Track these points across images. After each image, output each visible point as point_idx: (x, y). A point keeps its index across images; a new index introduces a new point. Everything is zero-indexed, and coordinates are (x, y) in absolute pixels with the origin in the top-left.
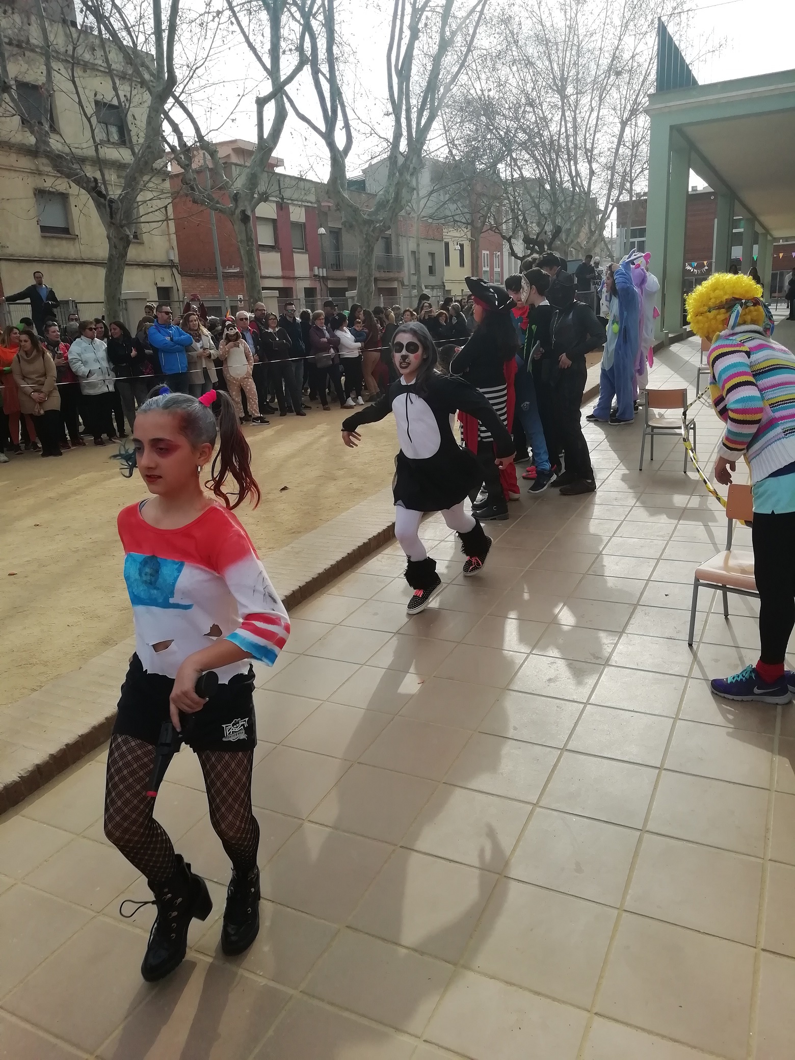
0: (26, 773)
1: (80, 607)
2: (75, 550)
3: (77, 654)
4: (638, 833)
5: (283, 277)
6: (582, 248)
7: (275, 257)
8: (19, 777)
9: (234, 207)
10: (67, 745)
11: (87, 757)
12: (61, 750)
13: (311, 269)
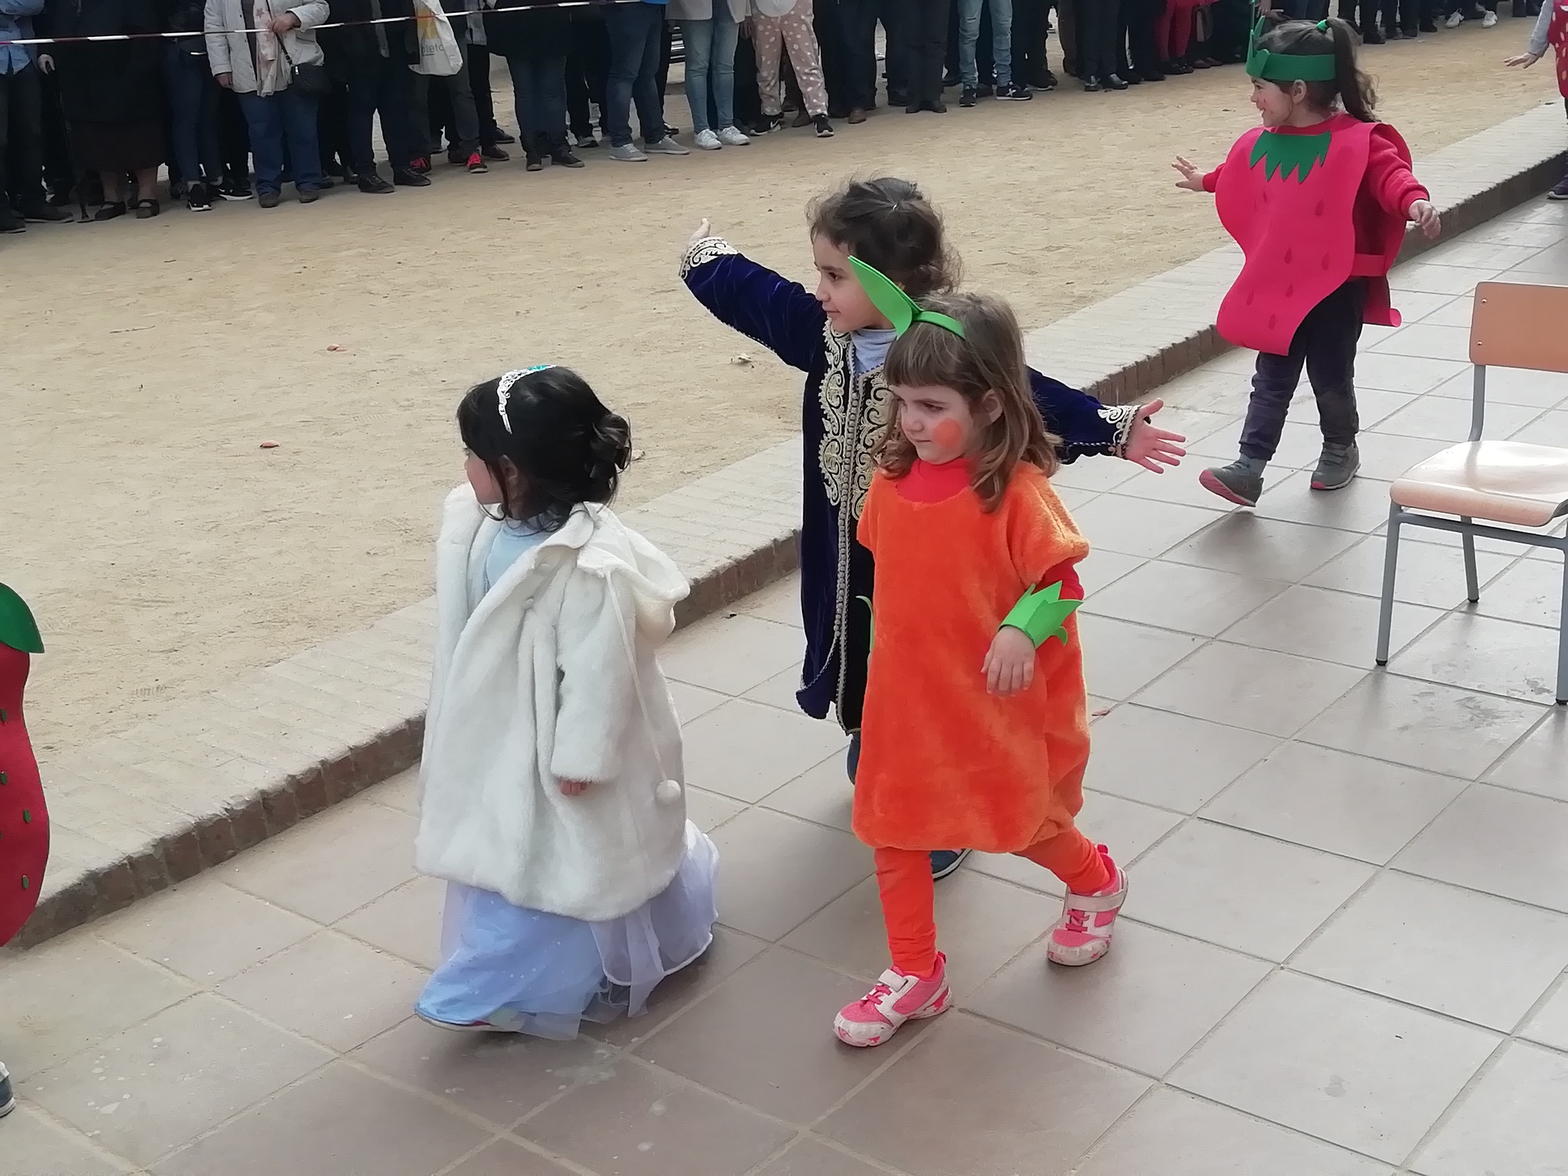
0: (237, 804)
1: (399, 520)
2: (406, 403)
3: (378, 609)
4: (1496, 1040)
8: (226, 810)
10: (323, 763)
11: (364, 794)
12: (311, 770)
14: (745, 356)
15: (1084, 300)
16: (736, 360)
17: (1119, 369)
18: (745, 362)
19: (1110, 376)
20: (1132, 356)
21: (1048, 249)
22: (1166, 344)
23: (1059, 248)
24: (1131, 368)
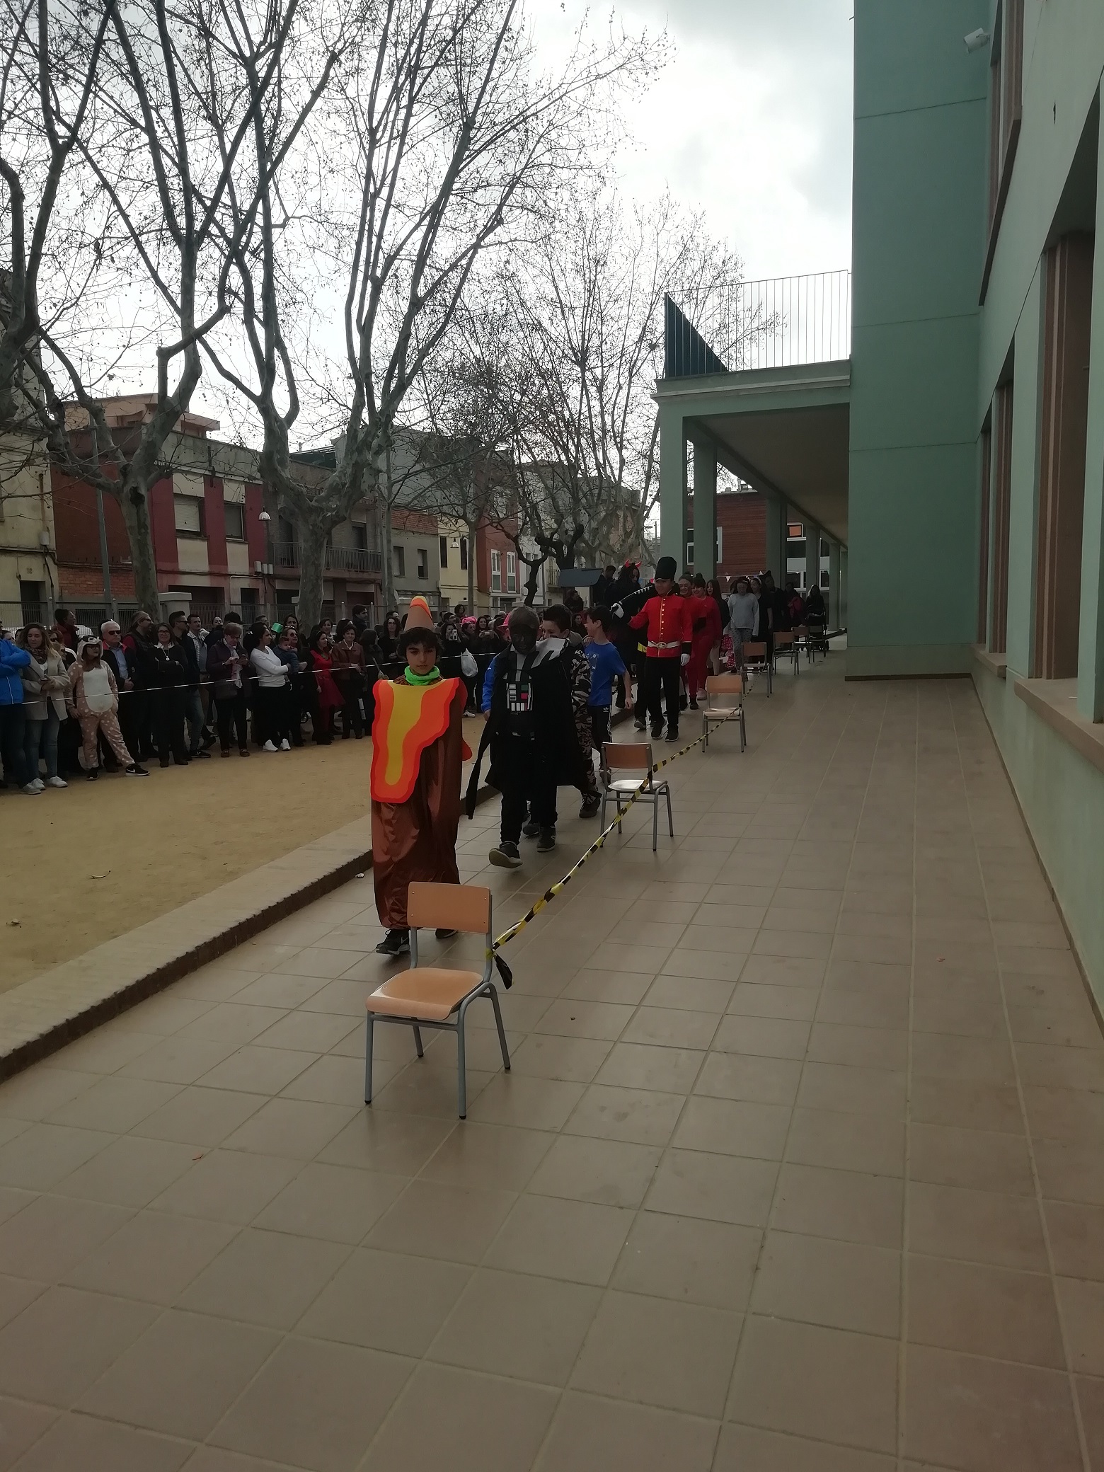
5: (210, 574)
6: (614, 552)
7: (201, 547)
9: (122, 483)
13: (252, 564)
14: (16, 921)
15: (233, 875)
16: (10, 923)
17: (237, 924)
18: (16, 924)
19: (231, 929)
20: (244, 916)
21: (216, 843)
22: (265, 907)
23: (222, 843)
24: (244, 923)
